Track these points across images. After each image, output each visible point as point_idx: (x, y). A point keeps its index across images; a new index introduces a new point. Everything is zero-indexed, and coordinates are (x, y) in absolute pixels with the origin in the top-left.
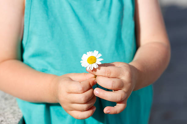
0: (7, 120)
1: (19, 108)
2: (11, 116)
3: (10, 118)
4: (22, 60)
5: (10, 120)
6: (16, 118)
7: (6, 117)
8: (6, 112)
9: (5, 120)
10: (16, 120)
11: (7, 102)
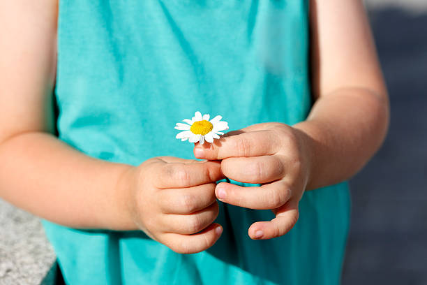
0: (21, 269)
1: (47, 241)
2: (28, 259)
3: (27, 264)
4: (56, 133)
5: (27, 267)
6: (40, 263)
7: (18, 261)
8: (18, 250)
9: (15, 269)
10: (41, 268)
11: (21, 227)
